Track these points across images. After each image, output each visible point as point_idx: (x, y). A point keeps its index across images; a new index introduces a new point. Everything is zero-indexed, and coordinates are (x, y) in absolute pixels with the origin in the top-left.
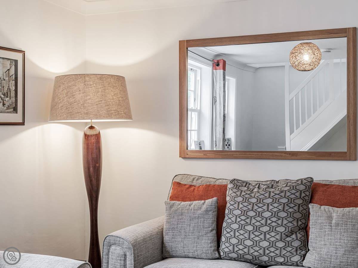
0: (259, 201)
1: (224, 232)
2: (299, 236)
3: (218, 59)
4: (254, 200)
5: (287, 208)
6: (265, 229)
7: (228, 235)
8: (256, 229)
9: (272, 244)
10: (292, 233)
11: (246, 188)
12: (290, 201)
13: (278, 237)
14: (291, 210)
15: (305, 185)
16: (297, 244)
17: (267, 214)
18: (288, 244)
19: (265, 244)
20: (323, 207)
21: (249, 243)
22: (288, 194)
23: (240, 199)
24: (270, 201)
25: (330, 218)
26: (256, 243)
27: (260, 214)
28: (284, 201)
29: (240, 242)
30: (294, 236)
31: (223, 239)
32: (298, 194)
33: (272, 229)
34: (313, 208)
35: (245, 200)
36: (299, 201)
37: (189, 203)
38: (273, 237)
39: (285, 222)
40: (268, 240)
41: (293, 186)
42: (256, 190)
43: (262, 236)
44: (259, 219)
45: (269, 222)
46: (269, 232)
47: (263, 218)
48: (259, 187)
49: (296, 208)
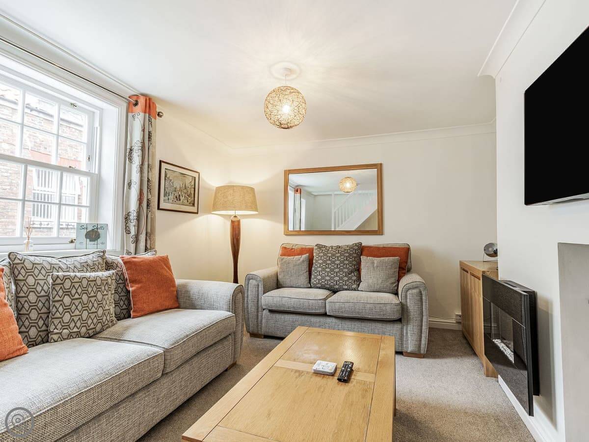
0: (333, 255)
1: (313, 273)
2: (355, 274)
3: (298, 188)
4: (330, 255)
5: (348, 258)
6: (337, 270)
7: (316, 274)
8: (332, 270)
9: (341, 279)
10: (352, 272)
11: (325, 249)
12: (350, 255)
13: (344, 274)
14: (350, 260)
15: (358, 246)
16: (354, 278)
17: (338, 262)
18: (350, 278)
19: (337, 278)
20: (368, 258)
21: (328, 278)
22: (349, 251)
23: (322, 254)
24: (339, 255)
25: (373, 263)
26: (332, 278)
27: (333, 262)
28: (347, 255)
29: (323, 278)
30: (353, 274)
31: (313, 277)
32: (354, 251)
33: (341, 270)
34: (363, 258)
35: (325, 255)
36: (355, 255)
37: (292, 257)
38: (341, 274)
39: (348, 266)
40: (339, 277)
41: (351, 247)
42: (330, 249)
43: (335, 274)
44: (333, 265)
45: (339, 266)
46: (339, 272)
47: (335, 264)
48: (332, 248)
49: (353, 259)
